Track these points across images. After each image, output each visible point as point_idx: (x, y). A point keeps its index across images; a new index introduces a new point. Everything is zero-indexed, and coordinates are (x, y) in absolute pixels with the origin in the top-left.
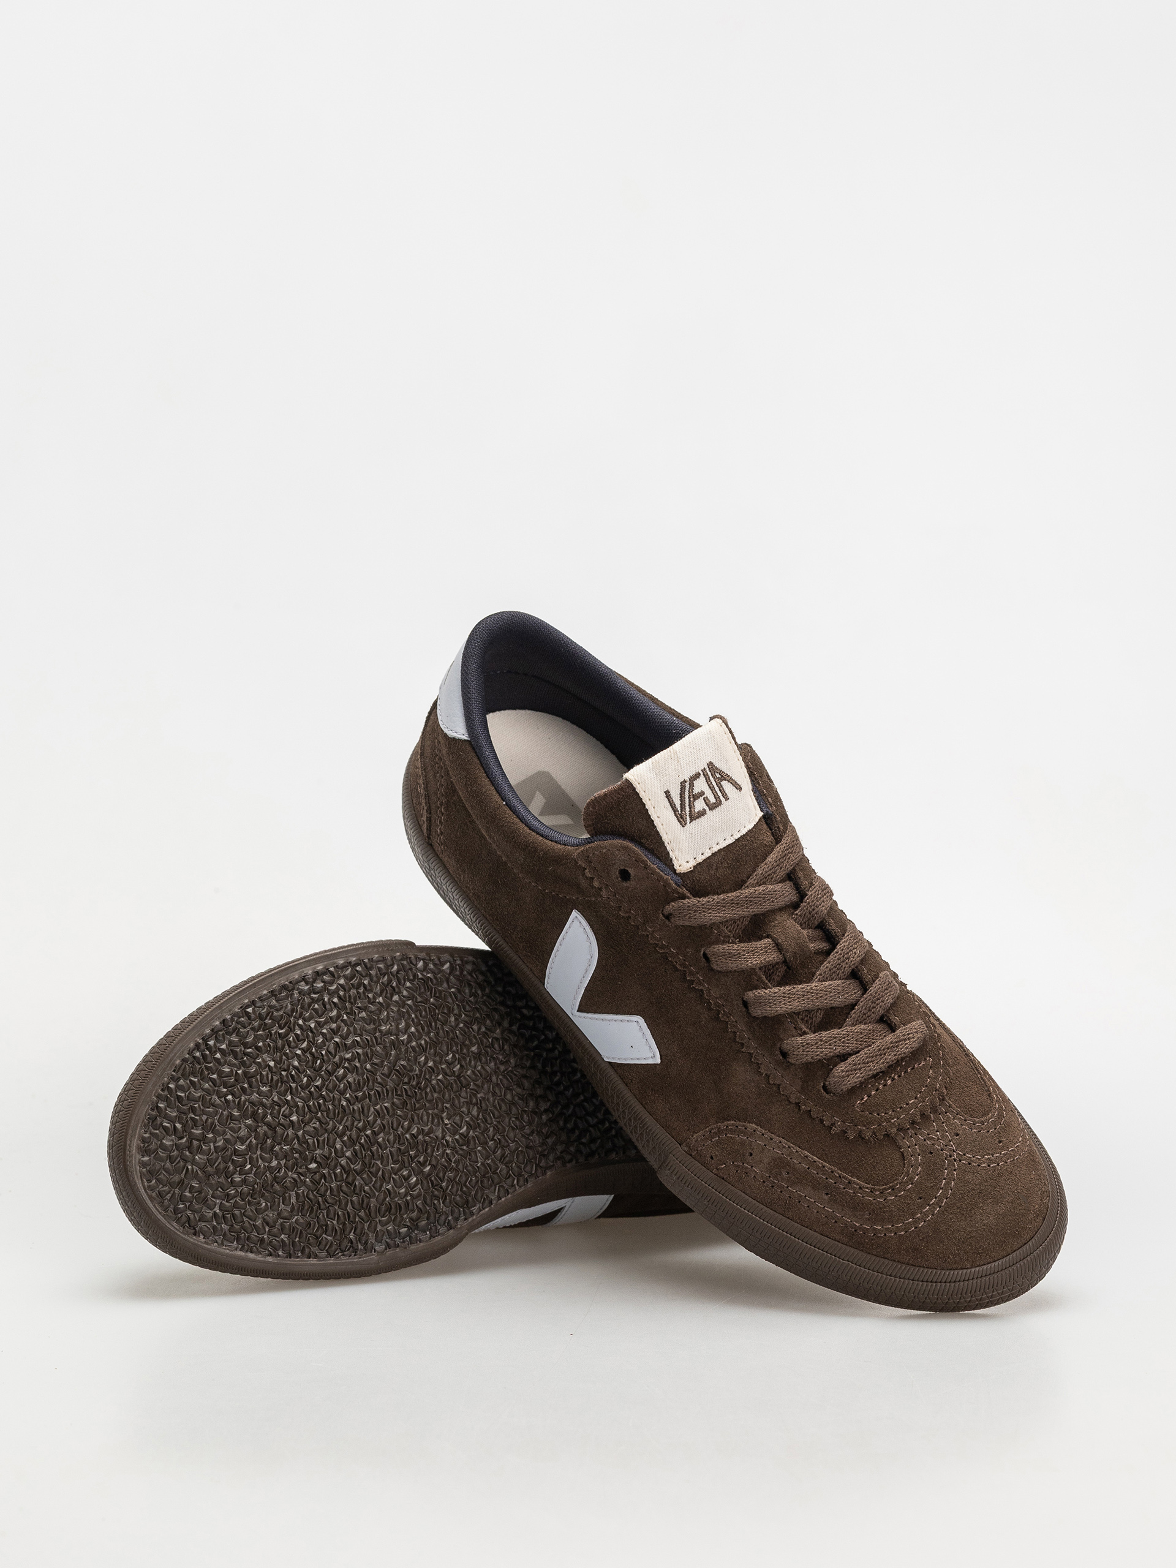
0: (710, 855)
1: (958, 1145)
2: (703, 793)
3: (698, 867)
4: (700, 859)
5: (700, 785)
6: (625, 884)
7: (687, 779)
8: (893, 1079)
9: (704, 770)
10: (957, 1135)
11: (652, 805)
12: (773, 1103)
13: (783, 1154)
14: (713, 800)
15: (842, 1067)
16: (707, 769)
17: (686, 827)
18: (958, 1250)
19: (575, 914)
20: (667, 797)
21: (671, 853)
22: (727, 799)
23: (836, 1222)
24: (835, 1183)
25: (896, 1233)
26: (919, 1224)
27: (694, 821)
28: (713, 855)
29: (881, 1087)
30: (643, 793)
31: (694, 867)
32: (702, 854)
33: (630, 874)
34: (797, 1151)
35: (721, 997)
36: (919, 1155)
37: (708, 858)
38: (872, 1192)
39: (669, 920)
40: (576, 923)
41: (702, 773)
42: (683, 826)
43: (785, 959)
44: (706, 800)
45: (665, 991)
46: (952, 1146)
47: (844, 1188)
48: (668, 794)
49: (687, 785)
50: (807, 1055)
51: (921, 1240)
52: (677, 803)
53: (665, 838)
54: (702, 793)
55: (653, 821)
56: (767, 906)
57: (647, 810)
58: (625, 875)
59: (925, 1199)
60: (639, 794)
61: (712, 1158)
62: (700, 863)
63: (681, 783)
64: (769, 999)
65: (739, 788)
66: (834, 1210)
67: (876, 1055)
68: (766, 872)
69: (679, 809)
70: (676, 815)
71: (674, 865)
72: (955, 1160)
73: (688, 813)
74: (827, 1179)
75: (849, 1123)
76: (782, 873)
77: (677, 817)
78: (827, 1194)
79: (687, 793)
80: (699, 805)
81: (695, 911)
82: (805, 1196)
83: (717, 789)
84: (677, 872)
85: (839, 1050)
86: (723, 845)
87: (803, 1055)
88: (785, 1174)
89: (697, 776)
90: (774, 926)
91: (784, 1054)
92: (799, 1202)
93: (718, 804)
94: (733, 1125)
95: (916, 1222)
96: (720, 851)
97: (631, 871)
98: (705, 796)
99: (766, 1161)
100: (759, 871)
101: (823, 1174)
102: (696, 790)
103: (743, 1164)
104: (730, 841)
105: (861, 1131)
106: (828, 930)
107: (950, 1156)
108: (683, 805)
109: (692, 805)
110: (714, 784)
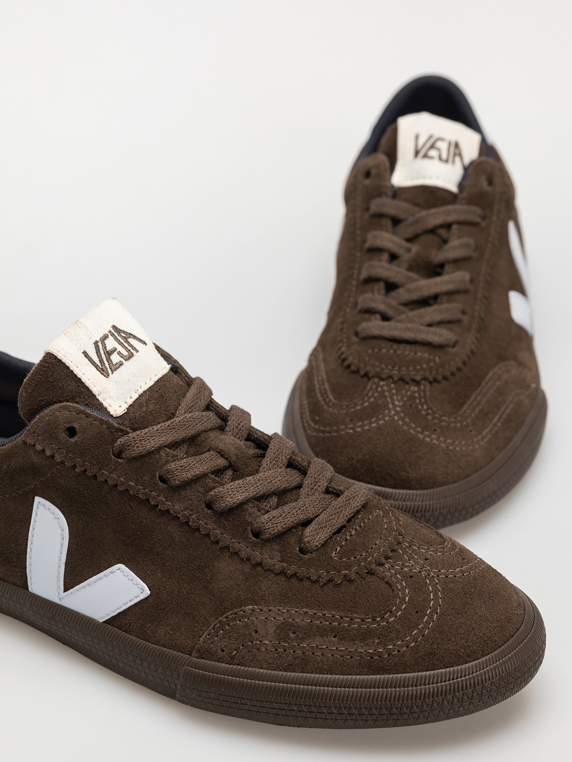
0: (138, 396)
1: (431, 565)
3: (131, 408)
4: (130, 402)
5: (111, 343)
6: (73, 440)
7: (98, 339)
8: (356, 530)
9: (110, 332)
10: (427, 559)
11: (75, 365)
12: (261, 581)
13: (284, 619)
14: (125, 353)
15: (308, 530)
16: (113, 331)
17: (109, 378)
18: (466, 642)
19: (37, 499)
20: (85, 356)
21: (104, 403)
22: (136, 351)
23: (351, 657)
24: (339, 624)
25: (407, 647)
26: (425, 631)
27: (115, 372)
28: (140, 396)
29: (348, 538)
30: (65, 358)
31: (127, 409)
32: (131, 398)
33: (75, 428)
34: (296, 612)
35: (186, 509)
36: (402, 581)
37: (137, 399)
38: (374, 620)
39: (120, 458)
40: (41, 508)
41: (109, 334)
42: (107, 378)
43: (230, 462)
44: (119, 353)
45: (135, 526)
46: (427, 568)
47: (349, 626)
48: (85, 354)
49: (100, 344)
50: (277, 526)
51: (431, 644)
52: (98, 362)
53: (95, 390)
54: (115, 350)
55: (80, 379)
56: (199, 427)
57: (72, 371)
58: (72, 432)
59: (420, 612)
60: (61, 361)
61: (223, 651)
62: (131, 405)
63: (94, 343)
64: (228, 492)
65: (145, 343)
66: (347, 647)
67: (335, 514)
68: (190, 404)
69: (99, 364)
70: (98, 370)
71: (109, 412)
72: (434, 577)
73: (108, 366)
74: (330, 624)
75: (332, 571)
76: (202, 405)
77: (99, 371)
78: (334, 637)
79: (102, 352)
80: (115, 358)
81: (141, 440)
82: (317, 646)
83: (126, 345)
84: (114, 416)
85: (302, 517)
86: (145, 387)
87: (273, 527)
88: (292, 635)
89: (105, 337)
90: (211, 441)
91: (257, 535)
92: (313, 654)
93: (131, 356)
94: (232, 614)
95: (421, 631)
96: (144, 392)
97: (76, 425)
98: (118, 351)
99: (271, 631)
100: (183, 404)
101: (327, 621)
102: (109, 348)
103: (252, 642)
104: (151, 383)
105: (345, 576)
106: (257, 438)
107: (428, 575)
108: (101, 361)
109: (109, 360)
110: (122, 341)
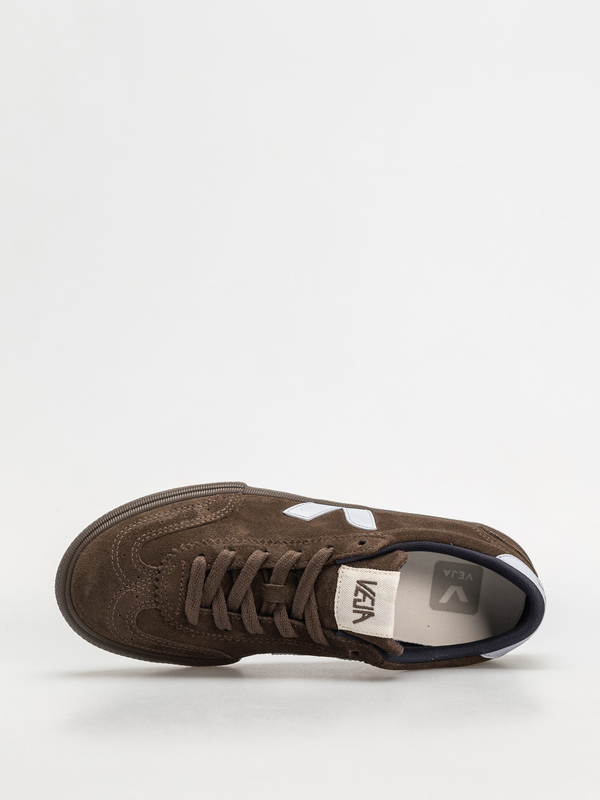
1: (132, 593)
2: (364, 601)
3: (336, 576)
7: (375, 598)
8: (181, 587)
9: (372, 609)
10: (136, 597)
14: (358, 604)
16: (372, 611)
17: (356, 582)
19: (375, 528)
21: (352, 568)
22: (354, 611)
27: (356, 588)
29: (182, 579)
31: (339, 575)
32: (340, 582)
36: (141, 571)
37: (337, 583)
40: (371, 526)
41: (372, 607)
46: (134, 589)
48: (375, 583)
49: (372, 596)
52: (367, 585)
62: (338, 578)
63: (375, 594)
65: (355, 622)
69: (365, 585)
70: (365, 581)
71: (345, 566)
72: (127, 585)
73: (361, 587)
76: (307, 615)
79: (369, 593)
80: (360, 596)
83: (361, 610)
84: (342, 565)
86: (337, 595)
89: (373, 604)
96: (336, 591)
98: (362, 601)
100: (315, 603)
102: (367, 598)
107: (130, 585)
108: (366, 587)
109: (362, 591)
110: (364, 610)
